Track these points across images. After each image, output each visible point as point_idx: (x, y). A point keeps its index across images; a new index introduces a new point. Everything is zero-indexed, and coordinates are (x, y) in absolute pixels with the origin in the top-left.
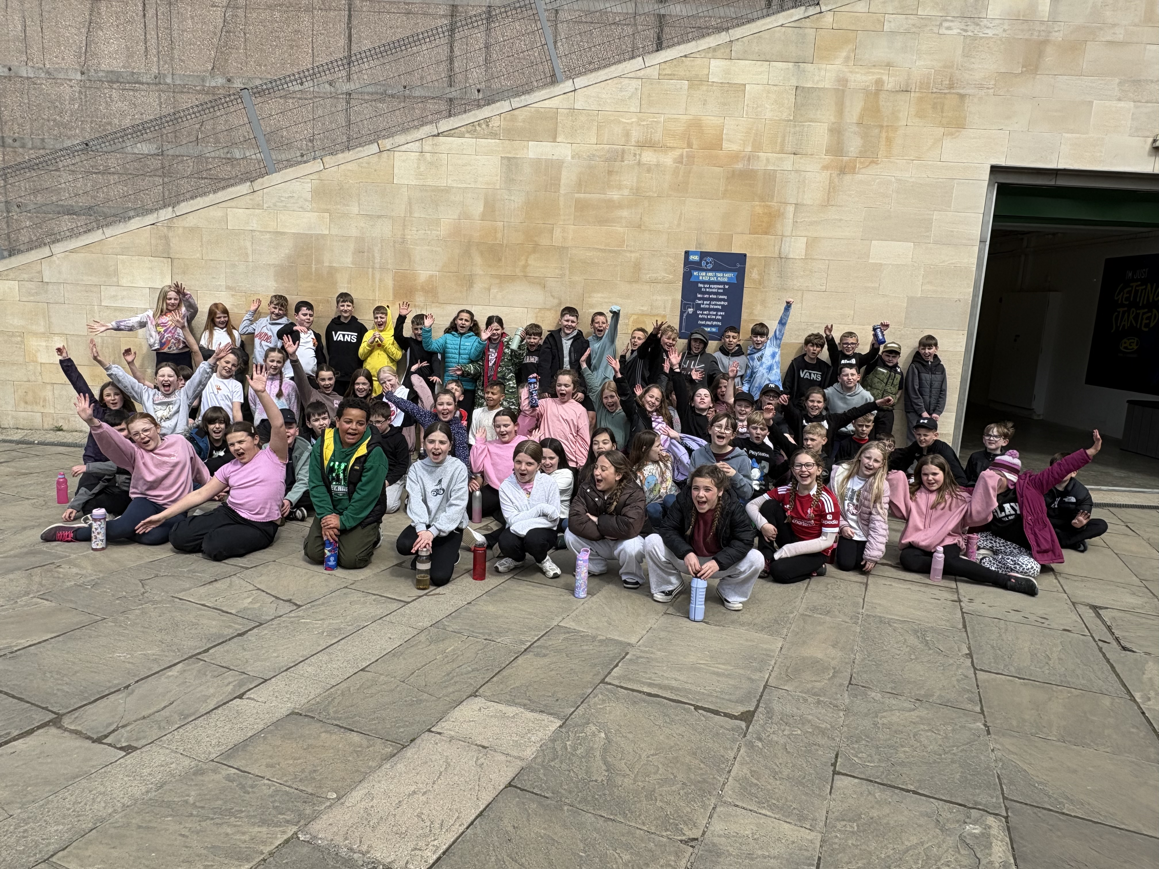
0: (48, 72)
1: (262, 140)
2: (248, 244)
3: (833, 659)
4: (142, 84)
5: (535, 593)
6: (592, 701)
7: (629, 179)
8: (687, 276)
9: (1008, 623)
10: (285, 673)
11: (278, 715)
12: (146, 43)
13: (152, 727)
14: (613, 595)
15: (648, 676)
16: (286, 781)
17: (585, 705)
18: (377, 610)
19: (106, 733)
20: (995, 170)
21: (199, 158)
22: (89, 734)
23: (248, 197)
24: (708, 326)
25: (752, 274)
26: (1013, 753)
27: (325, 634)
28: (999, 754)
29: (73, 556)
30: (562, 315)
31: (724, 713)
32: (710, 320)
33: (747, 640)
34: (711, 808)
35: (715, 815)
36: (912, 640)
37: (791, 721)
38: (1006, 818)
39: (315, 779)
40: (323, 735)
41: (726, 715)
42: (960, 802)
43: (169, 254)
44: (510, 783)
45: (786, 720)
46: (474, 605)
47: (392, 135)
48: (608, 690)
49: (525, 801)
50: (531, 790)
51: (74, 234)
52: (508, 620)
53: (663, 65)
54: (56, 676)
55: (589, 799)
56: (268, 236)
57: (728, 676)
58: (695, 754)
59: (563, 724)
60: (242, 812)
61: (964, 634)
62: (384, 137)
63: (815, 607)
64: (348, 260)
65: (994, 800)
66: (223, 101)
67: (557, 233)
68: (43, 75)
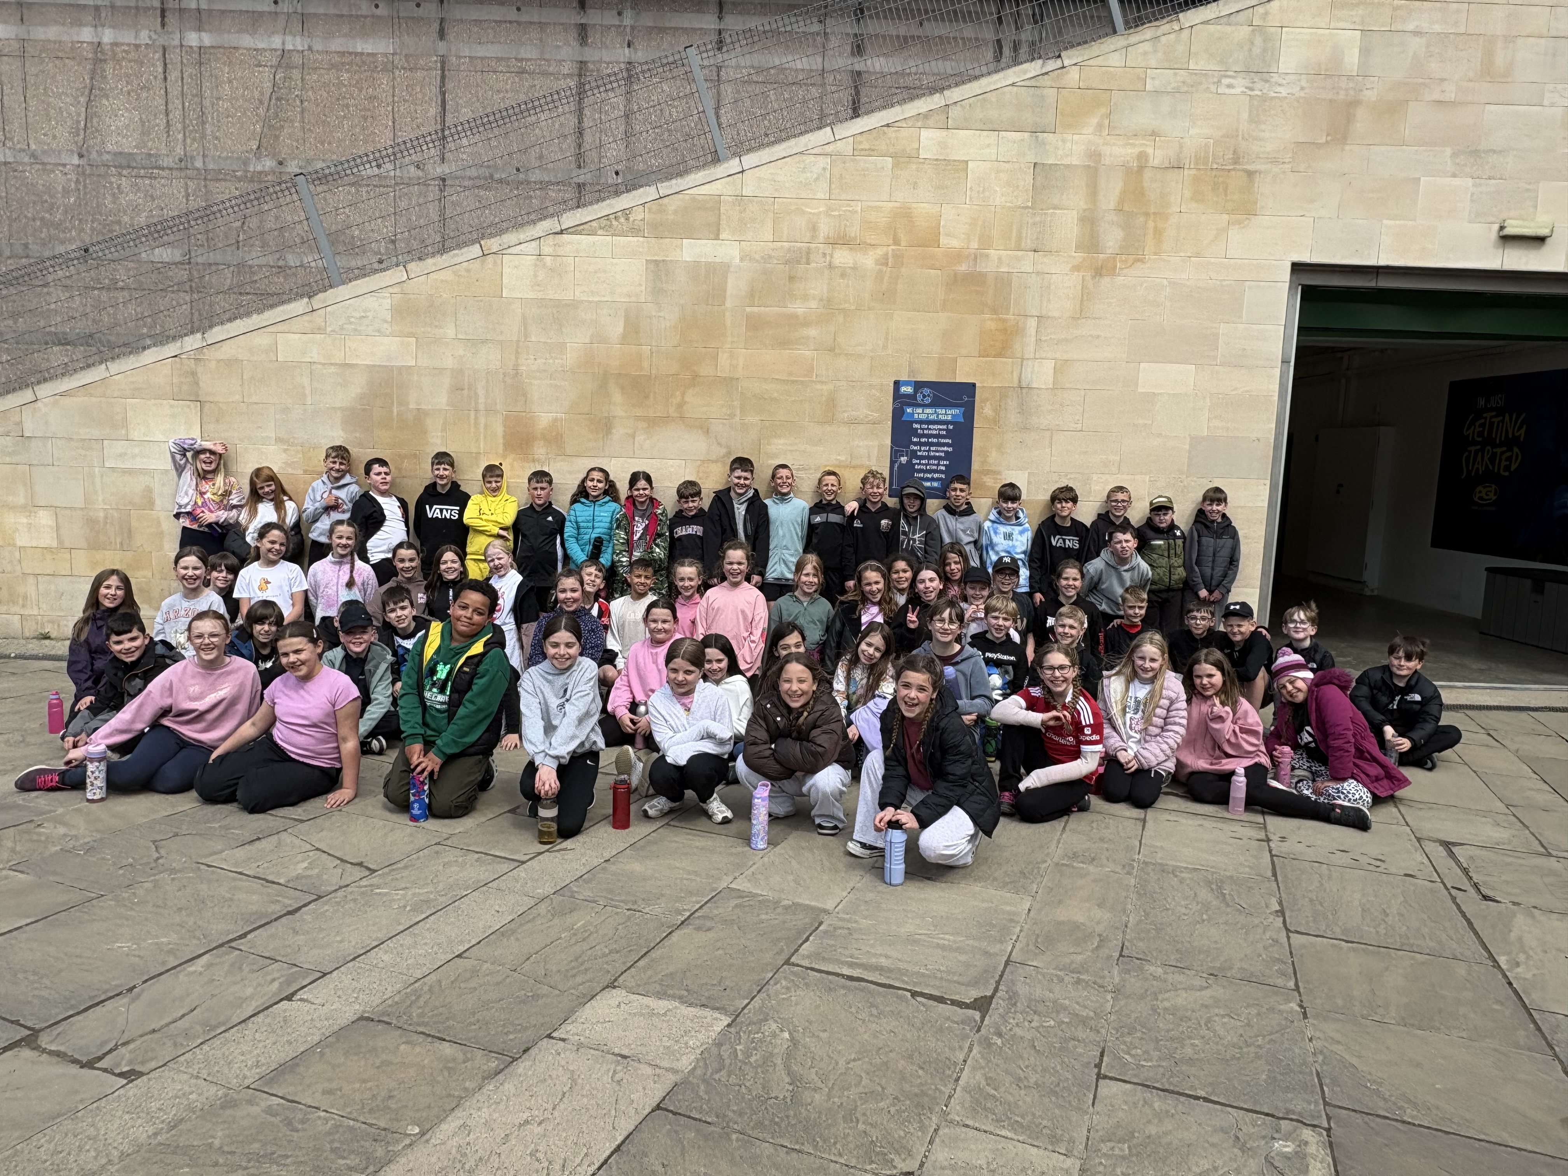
0: (33, 155)
1: (324, 243)
2: (306, 381)
3: (1098, 923)
4: (163, 169)
5: (697, 844)
6: (772, 989)
7: (817, 287)
8: (898, 414)
9: (1332, 869)
10: (351, 964)
11: (343, 1022)
12: (167, 115)
13: (164, 1044)
14: (804, 844)
15: (847, 952)
16: (350, 1113)
17: (763, 995)
18: (483, 873)
19: (100, 1054)
20: (1297, 268)
21: (241, 266)
22: (76, 1056)
23: (306, 318)
24: (927, 480)
25: (984, 410)
26: (1338, 1042)
27: (408, 908)
28: (1317, 1044)
29: (60, 811)
30: (732, 470)
31: (952, 1000)
32: (930, 471)
33: (983, 901)
34: (932, 1130)
35: (937, 1140)
36: (1204, 894)
37: (1041, 1008)
38: (1328, 1130)
39: (389, 1108)
40: (403, 1047)
41: (954, 1003)
42: (1266, 1111)
43: (198, 396)
44: (658, 1105)
45: (1035, 1007)
46: (614, 864)
47: (502, 232)
48: (793, 973)
49: (678, 1128)
50: (688, 1113)
51: (67, 371)
52: (659, 883)
53: (859, 138)
54: (32, 978)
55: (767, 1123)
56: (333, 369)
57: (958, 950)
58: (911, 1057)
59: (733, 1021)
60: (287, 1157)
61: (1274, 885)
62: (492, 236)
63: (1074, 853)
64: (441, 400)
65: (1312, 1107)
66: (271, 190)
67: (724, 359)
68: (26, 160)
